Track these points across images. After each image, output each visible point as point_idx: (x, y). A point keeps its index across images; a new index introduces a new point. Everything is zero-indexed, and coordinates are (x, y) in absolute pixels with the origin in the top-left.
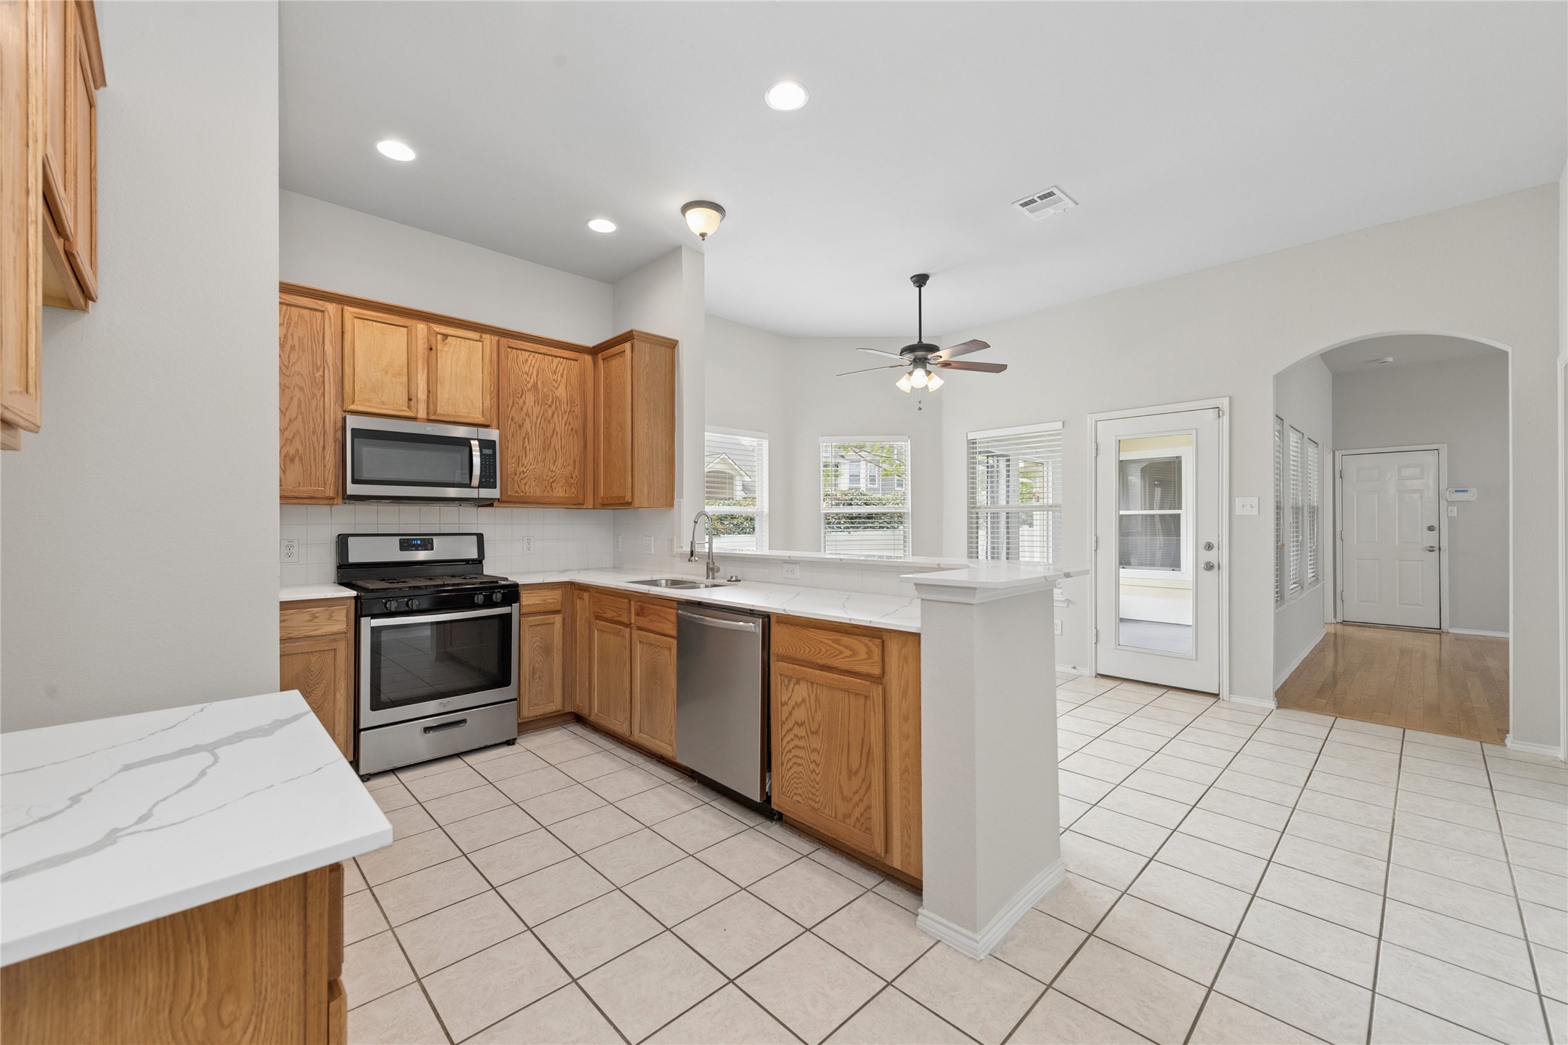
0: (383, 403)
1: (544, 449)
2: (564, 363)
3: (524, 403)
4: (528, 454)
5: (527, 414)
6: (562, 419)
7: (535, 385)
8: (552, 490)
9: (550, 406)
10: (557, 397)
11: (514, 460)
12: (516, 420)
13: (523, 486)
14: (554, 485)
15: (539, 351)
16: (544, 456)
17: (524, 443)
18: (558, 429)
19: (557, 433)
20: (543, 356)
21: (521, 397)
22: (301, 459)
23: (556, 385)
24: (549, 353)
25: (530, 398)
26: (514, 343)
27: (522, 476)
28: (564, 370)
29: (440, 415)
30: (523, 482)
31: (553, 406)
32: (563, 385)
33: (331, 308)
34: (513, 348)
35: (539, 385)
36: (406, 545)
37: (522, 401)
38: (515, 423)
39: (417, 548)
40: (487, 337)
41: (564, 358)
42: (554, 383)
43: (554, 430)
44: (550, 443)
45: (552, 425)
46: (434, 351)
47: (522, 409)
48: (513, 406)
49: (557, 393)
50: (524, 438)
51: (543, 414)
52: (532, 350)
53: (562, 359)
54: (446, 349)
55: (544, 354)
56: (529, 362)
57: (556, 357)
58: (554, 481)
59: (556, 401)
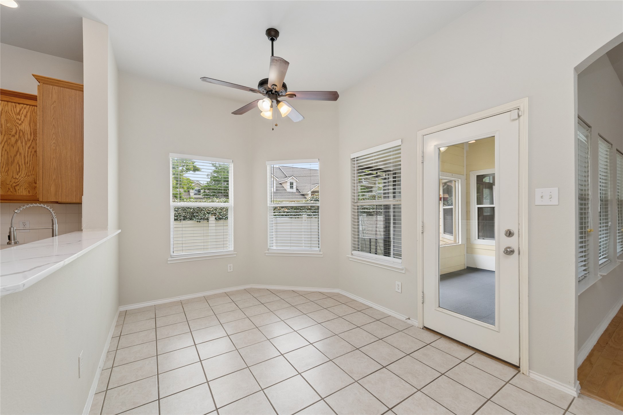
1: (7, 164)
6: (26, 144)
8: (16, 191)
10: (20, 130)
14: (17, 188)
16: (7, 169)
18: (21, 150)
19: (20, 154)
24: (12, 101)
28: (27, 112)
31: (17, 136)
41: (27, 105)
42: (17, 121)
43: (17, 152)
44: (14, 160)
45: (15, 148)
53: (25, 106)
55: (8, 102)
58: (18, 185)
59: (19, 133)
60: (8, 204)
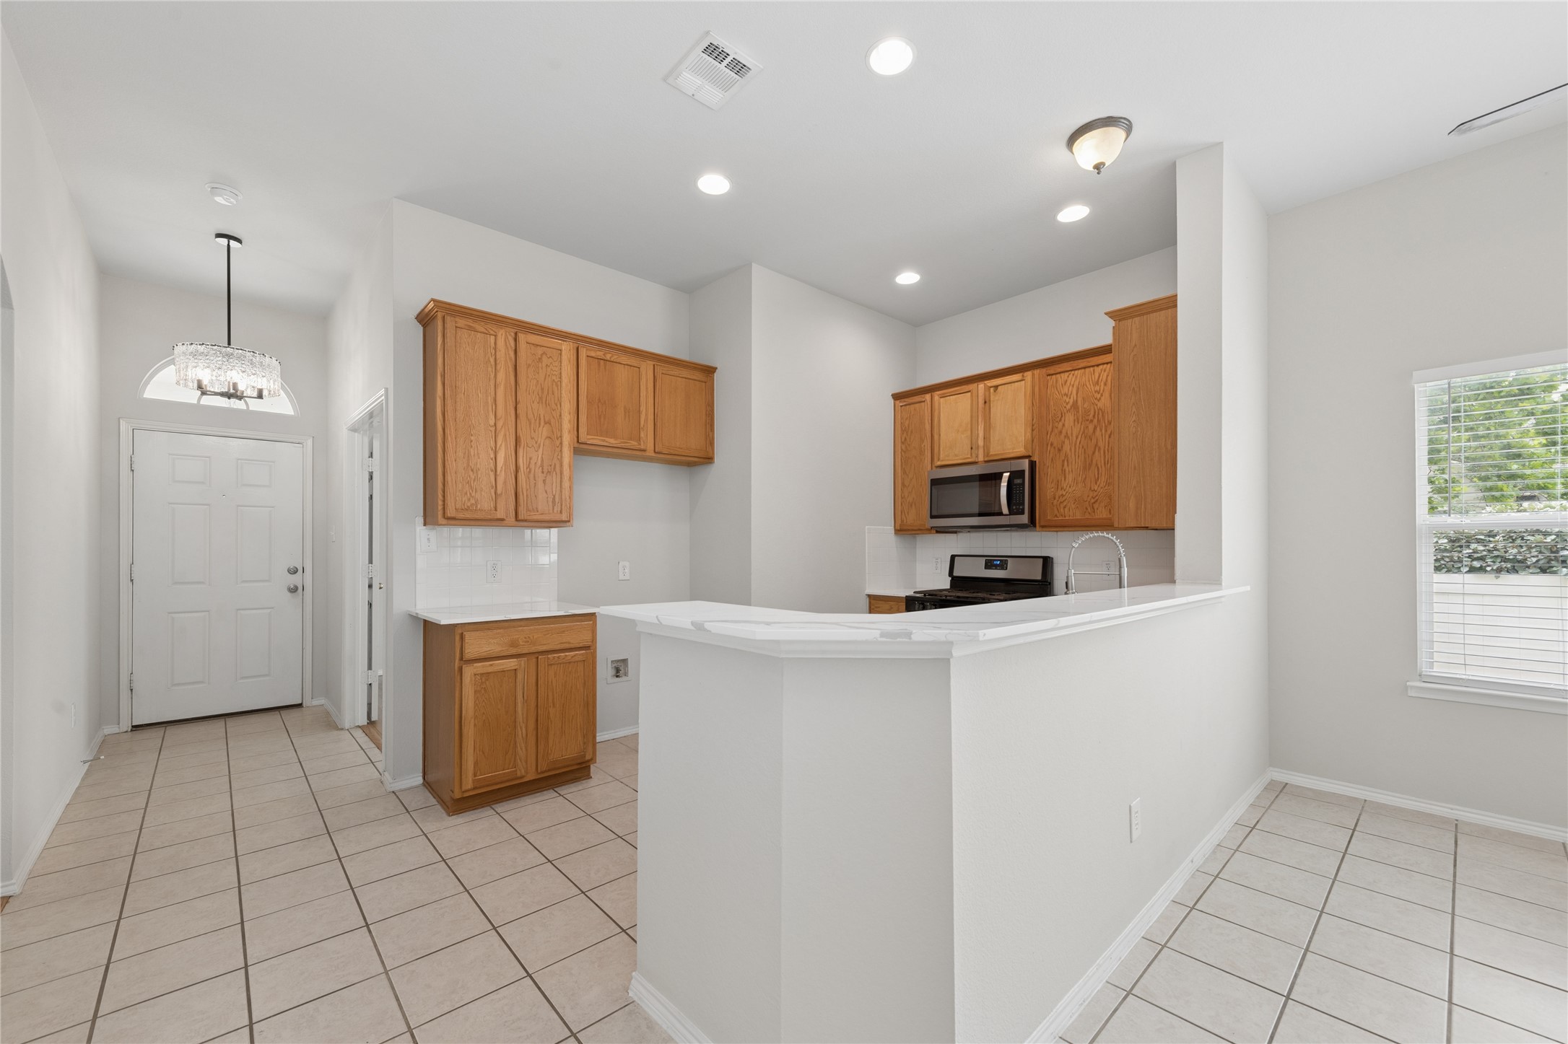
0: (956, 455)
2: (1108, 369)
3: (1064, 425)
4: (1067, 476)
5: (1067, 436)
6: (1106, 431)
7: (1075, 405)
8: (1094, 512)
9: (1092, 421)
10: (1100, 409)
11: (1053, 485)
12: (1055, 444)
13: (1062, 510)
14: (1096, 506)
15: (1078, 367)
16: (1084, 476)
17: (1063, 466)
18: (1101, 444)
19: (1099, 449)
20: (1083, 370)
21: (1060, 420)
22: (915, 504)
23: (1099, 396)
24: (1089, 364)
25: (1069, 419)
26: (1051, 370)
27: (1062, 499)
28: (1107, 376)
29: (992, 455)
30: (1062, 506)
31: (1095, 421)
32: (1107, 394)
33: (928, 397)
34: (1052, 375)
35: (1080, 403)
36: (989, 565)
37: (1061, 424)
38: (1054, 448)
39: (996, 567)
40: (1028, 375)
42: (1096, 395)
43: (1096, 446)
44: (1092, 461)
45: (1094, 441)
46: (987, 404)
47: (1061, 432)
48: (1052, 431)
49: (1100, 405)
50: (1063, 461)
51: (1084, 432)
52: (1071, 369)
53: (1105, 366)
54: (997, 398)
55: (1085, 368)
56: (1068, 383)
57: (1098, 365)
58: (1097, 501)
59: (1098, 414)
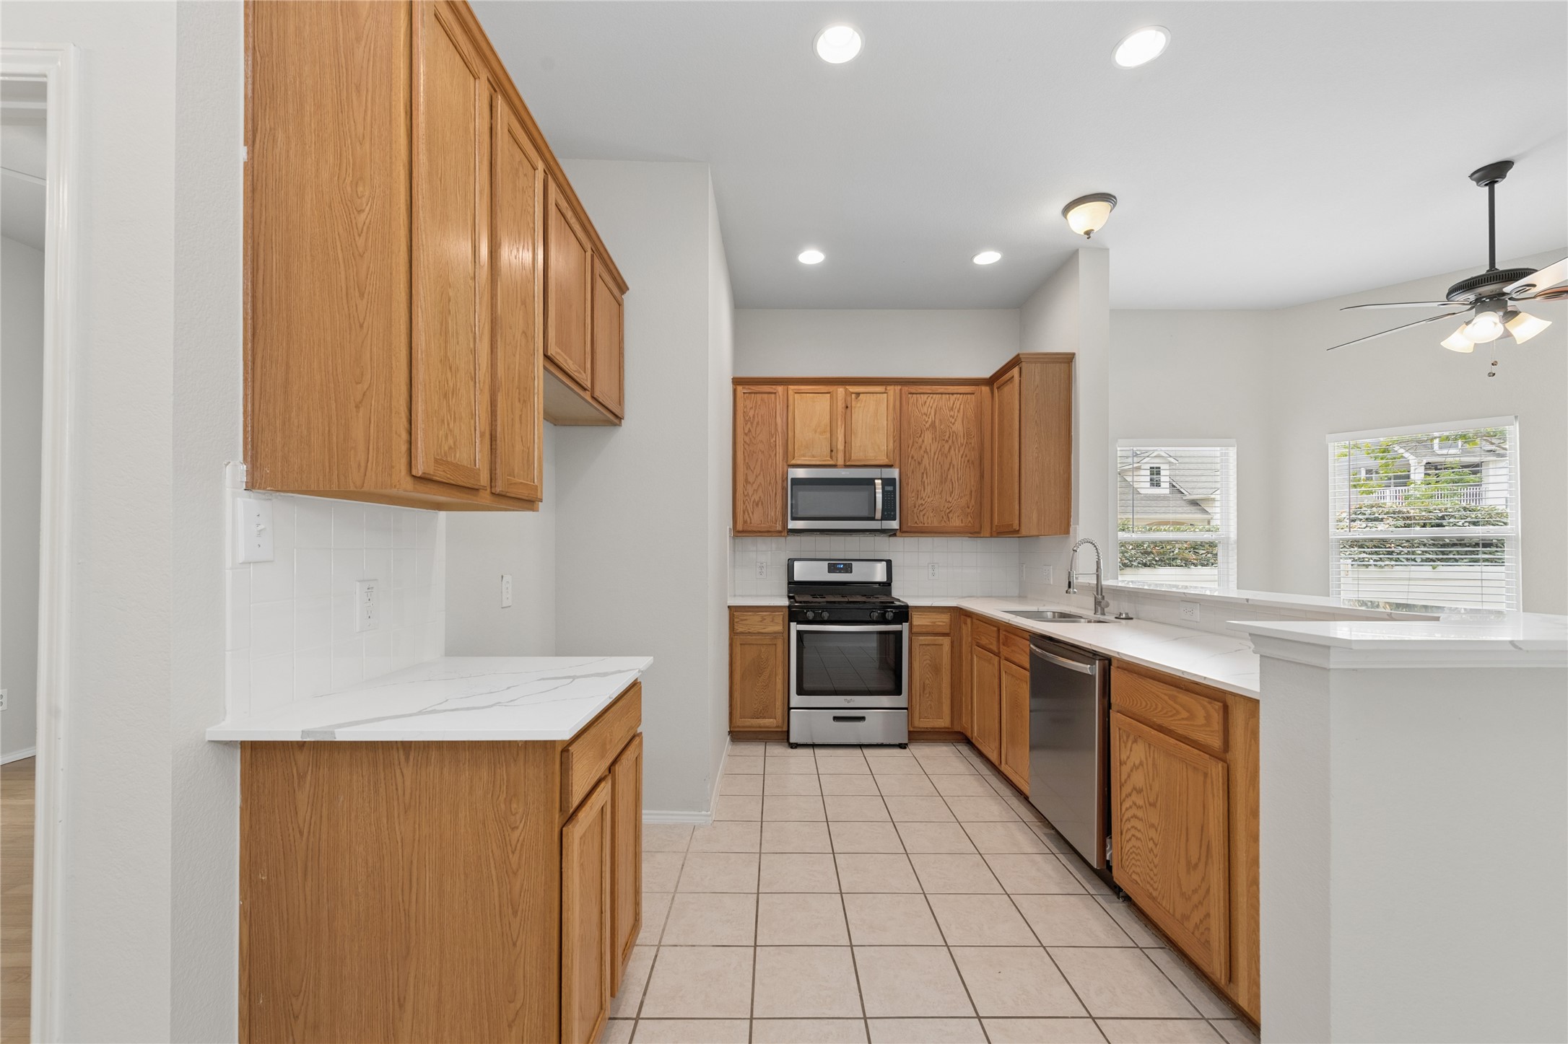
0: (813, 456)
1: (941, 482)
2: (960, 399)
3: (923, 441)
4: (926, 487)
5: (926, 452)
6: (959, 451)
7: (933, 425)
8: (949, 520)
9: (947, 441)
10: (954, 432)
11: (913, 494)
12: (915, 458)
13: (922, 517)
14: (950, 515)
15: (936, 392)
16: (941, 489)
17: (922, 478)
18: (954, 462)
19: (954, 466)
20: (940, 395)
21: (920, 436)
22: (762, 504)
23: (953, 421)
24: (946, 391)
25: (928, 437)
26: (913, 389)
27: (921, 508)
28: (960, 405)
29: (854, 461)
30: (922, 514)
31: (950, 441)
32: (959, 420)
33: (780, 389)
34: (913, 394)
35: (937, 424)
36: (832, 568)
37: (921, 440)
38: (915, 460)
39: (840, 571)
40: (891, 389)
41: (961, 394)
42: (951, 419)
43: (951, 463)
44: (947, 476)
46: (849, 409)
47: (921, 447)
48: (913, 445)
49: (954, 428)
50: (923, 473)
51: (940, 450)
52: (930, 392)
53: (959, 395)
54: (859, 405)
55: (942, 394)
56: (927, 404)
57: (953, 394)
58: (951, 511)
59: (953, 436)
60: (917, 538)
